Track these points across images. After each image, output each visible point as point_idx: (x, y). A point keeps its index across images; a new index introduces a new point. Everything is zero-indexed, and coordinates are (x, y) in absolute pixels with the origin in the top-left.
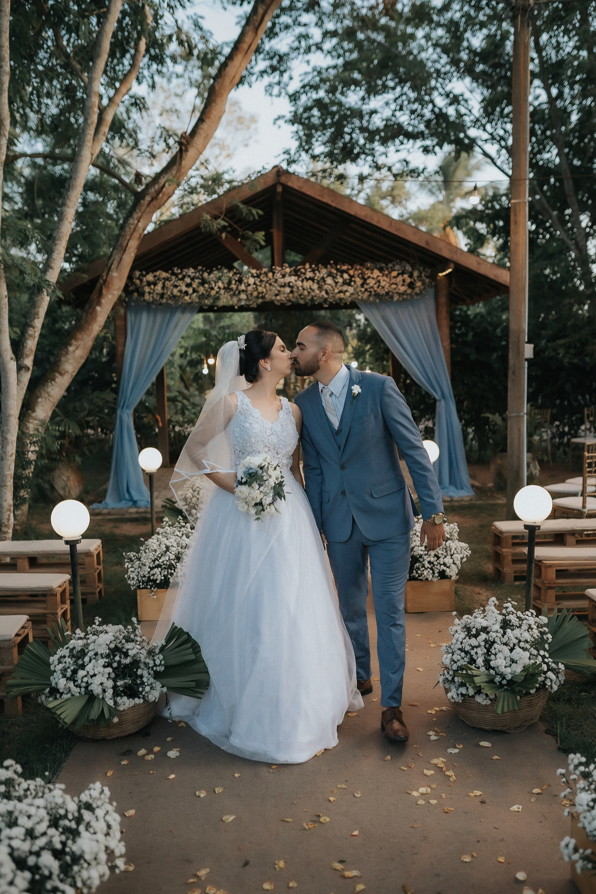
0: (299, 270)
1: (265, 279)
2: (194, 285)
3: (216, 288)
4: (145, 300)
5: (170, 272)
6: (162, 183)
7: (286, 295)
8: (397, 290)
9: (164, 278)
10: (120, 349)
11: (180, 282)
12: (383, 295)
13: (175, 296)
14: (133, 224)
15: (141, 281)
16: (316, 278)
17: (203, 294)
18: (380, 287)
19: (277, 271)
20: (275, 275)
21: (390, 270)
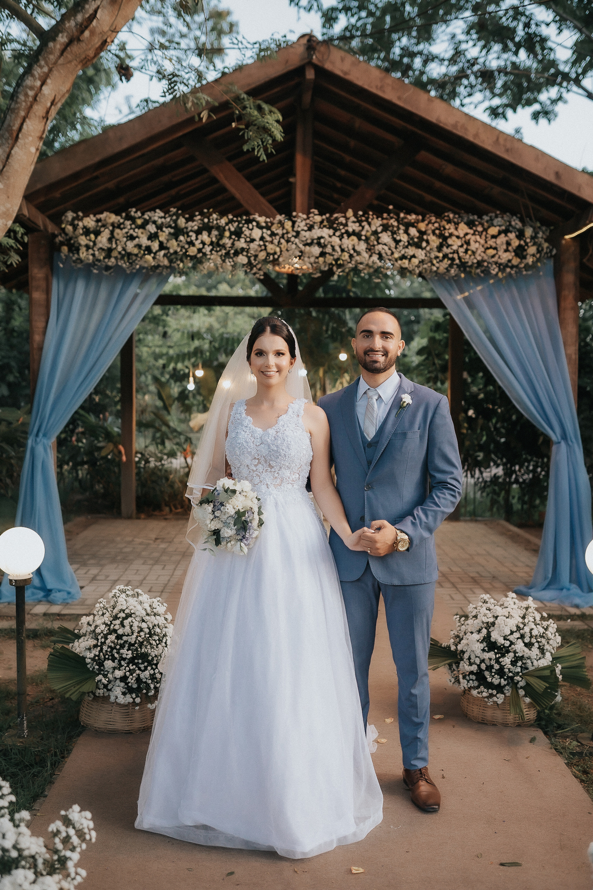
0: (337, 219)
1: (280, 232)
2: (163, 237)
3: (198, 244)
4: (80, 260)
5: (124, 215)
6: (91, 11)
7: (312, 260)
8: (496, 259)
9: (113, 224)
10: (37, 338)
11: (139, 232)
12: (471, 267)
13: (129, 255)
14: (32, 88)
15: (75, 227)
16: (363, 233)
17: (176, 252)
18: (469, 252)
19: (299, 220)
20: (296, 226)
21: (486, 225)
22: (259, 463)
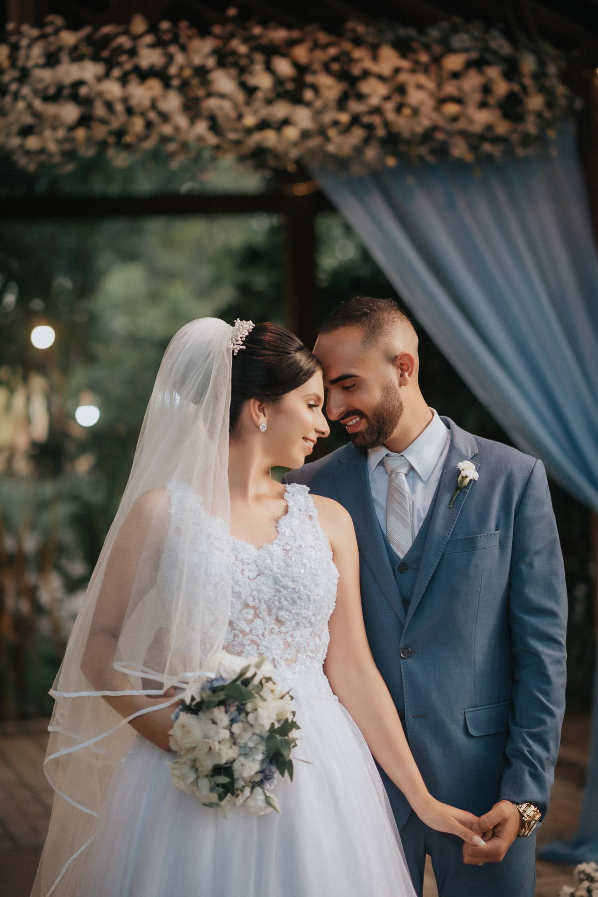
0: (108, 39)
7: (61, 133)
8: (461, 125)
12: (408, 142)
16: (173, 70)
18: (407, 111)
19: (24, 42)
20: (22, 53)
21: (437, 49)
22: (257, 616)
